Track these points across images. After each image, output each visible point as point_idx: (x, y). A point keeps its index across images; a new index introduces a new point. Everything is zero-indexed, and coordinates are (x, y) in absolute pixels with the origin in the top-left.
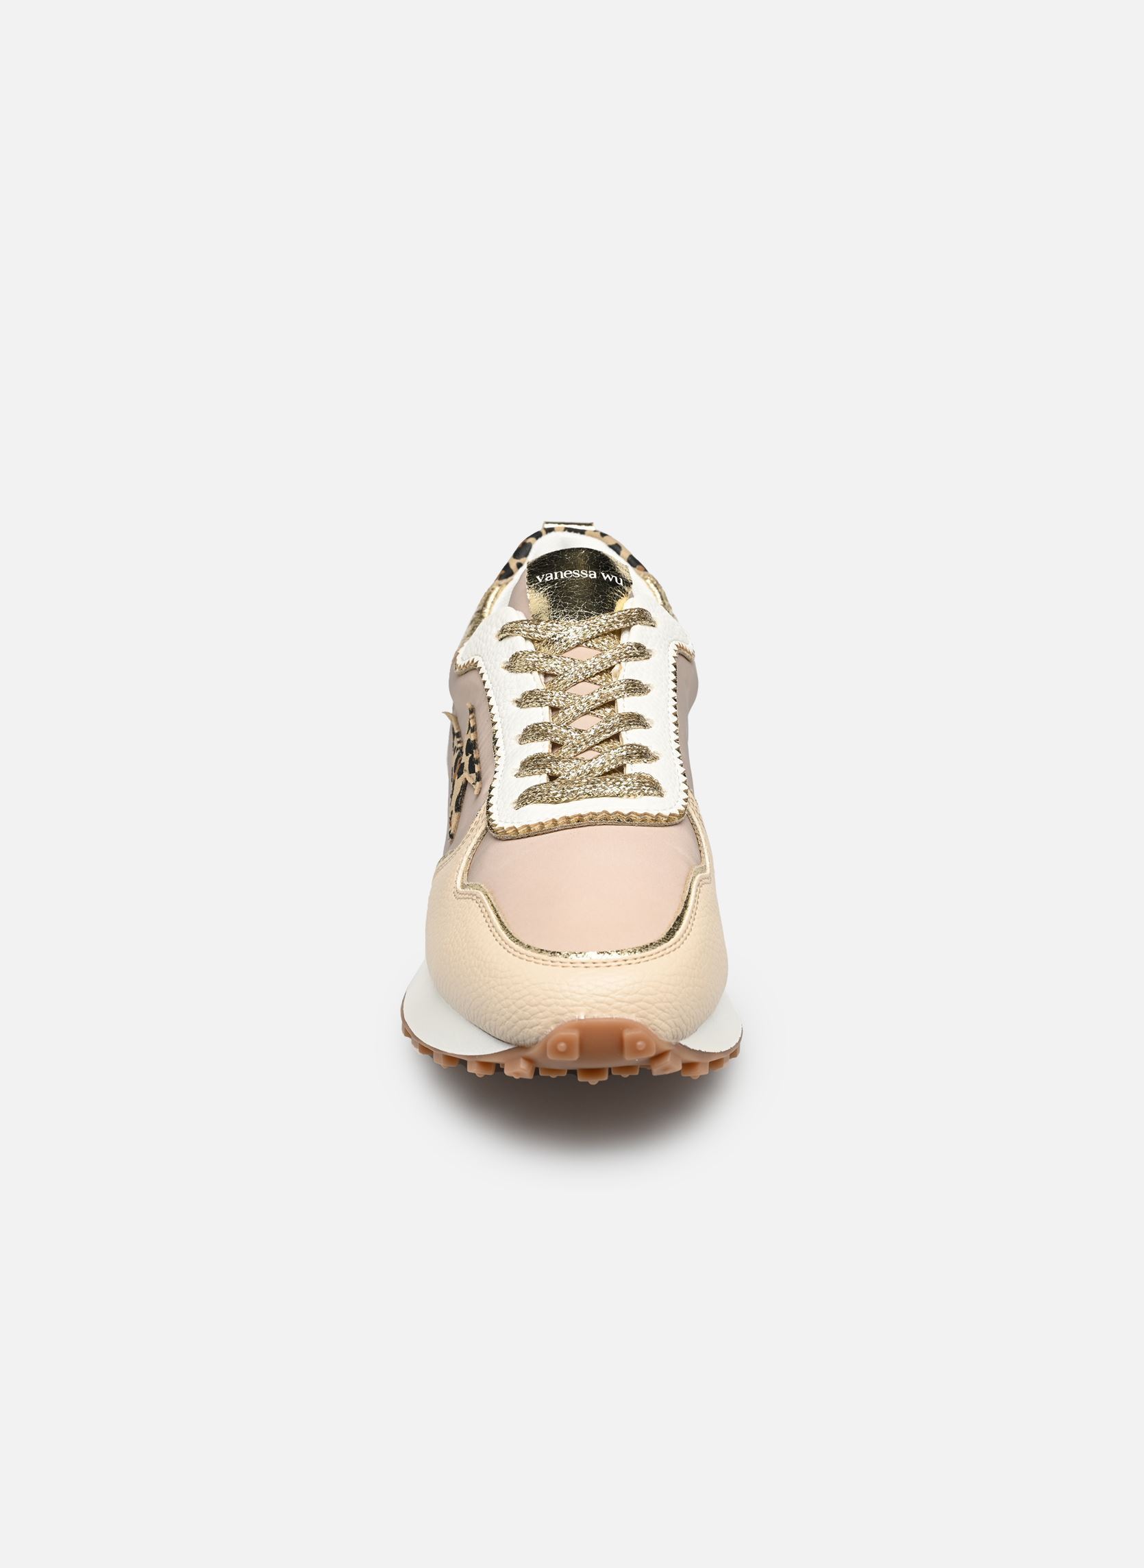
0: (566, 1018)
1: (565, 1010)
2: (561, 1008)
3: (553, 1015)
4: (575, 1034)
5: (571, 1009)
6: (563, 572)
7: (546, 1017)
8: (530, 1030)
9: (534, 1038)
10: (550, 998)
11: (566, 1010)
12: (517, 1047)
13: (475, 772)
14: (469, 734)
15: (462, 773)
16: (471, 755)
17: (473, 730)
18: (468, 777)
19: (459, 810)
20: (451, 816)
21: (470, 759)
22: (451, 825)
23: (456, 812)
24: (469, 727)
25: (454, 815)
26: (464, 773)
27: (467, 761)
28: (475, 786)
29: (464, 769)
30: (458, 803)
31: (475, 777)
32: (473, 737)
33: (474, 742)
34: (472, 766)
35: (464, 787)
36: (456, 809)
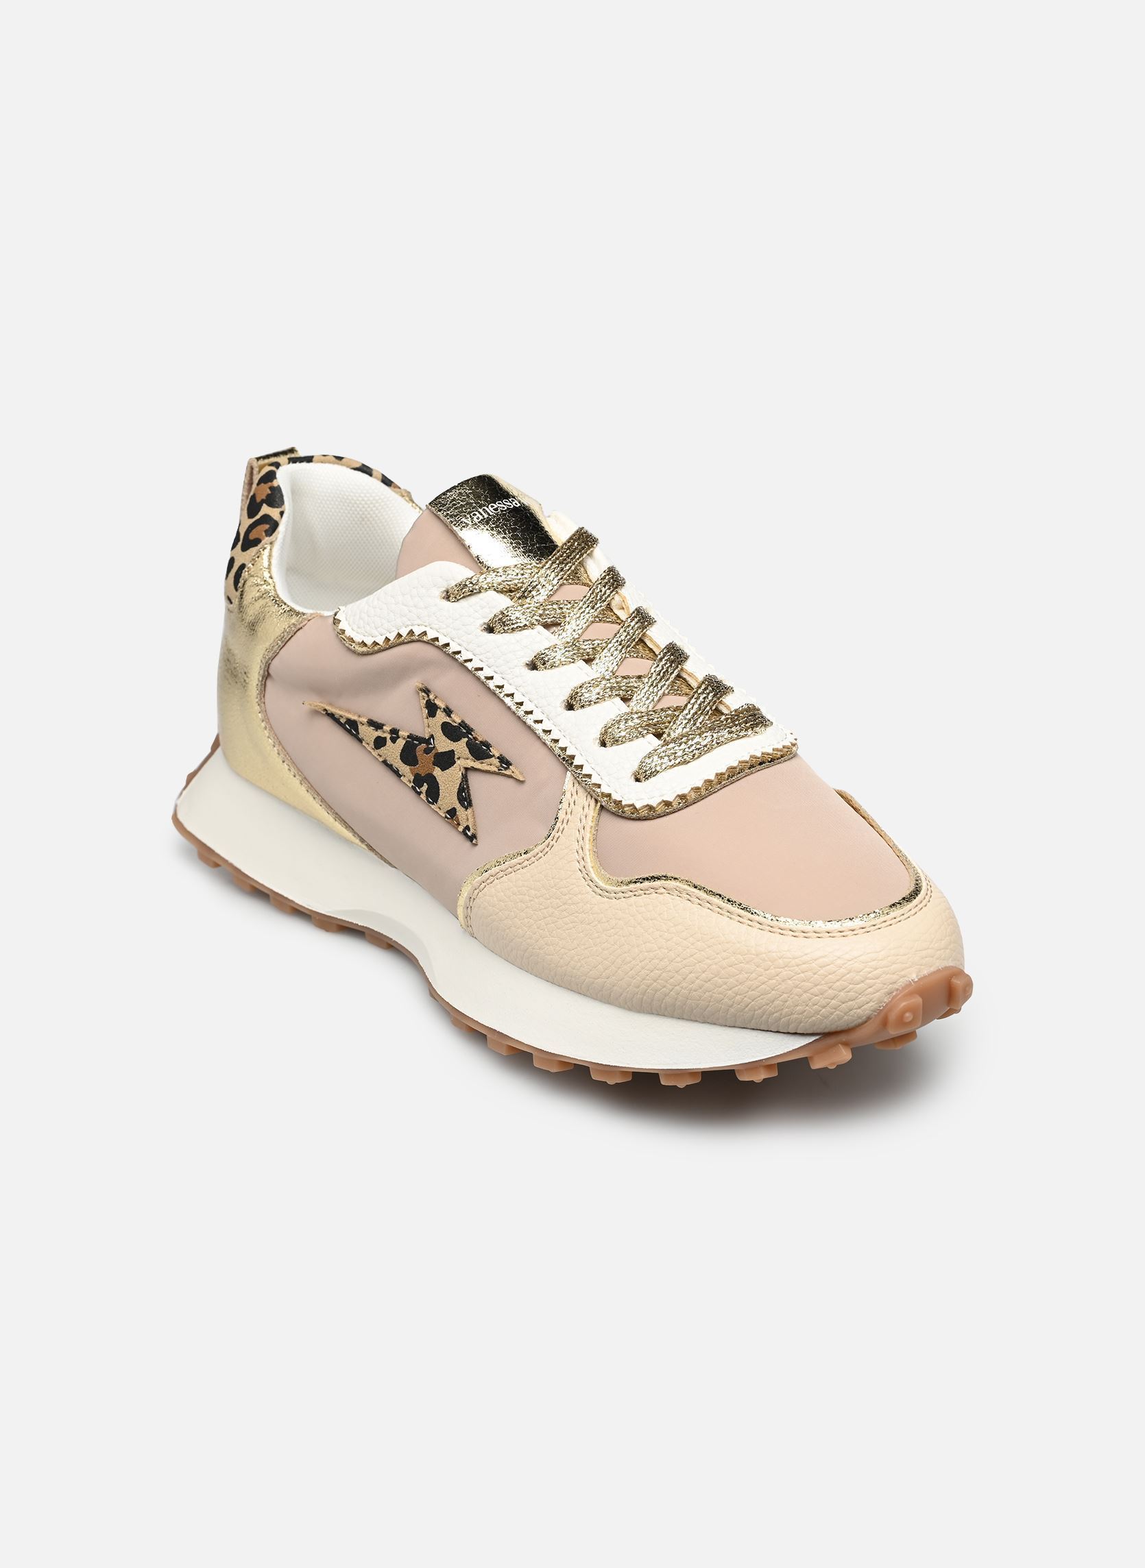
0: (901, 983)
1: (895, 977)
2: (891, 976)
3: (886, 986)
4: (918, 1000)
5: (903, 973)
6: (488, 507)
7: (878, 991)
8: (859, 1011)
9: (865, 1017)
10: (876, 969)
11: (898, 977)
12: (826, 1035)
13: (494, 756)
14: (441, 717)
15: (455, 762)
16: (466, 739)
17: (448, 712)
18: (477, 765)
19: (470, 804)
20: (452, 813)
21: (468, 744)
22: (459, 824)
23: (466, 808)
24: (432, 709)
25: (461, 812)
26: (458, 762)
27: (460, 747)
28: (508, 772)
29: (456, 757)
30: (464, 797)
31: (496, 762)
32: (456, 719)
33: (463, 724)
34: (480, 750)
35: (465, 778)
36: (463, 805)
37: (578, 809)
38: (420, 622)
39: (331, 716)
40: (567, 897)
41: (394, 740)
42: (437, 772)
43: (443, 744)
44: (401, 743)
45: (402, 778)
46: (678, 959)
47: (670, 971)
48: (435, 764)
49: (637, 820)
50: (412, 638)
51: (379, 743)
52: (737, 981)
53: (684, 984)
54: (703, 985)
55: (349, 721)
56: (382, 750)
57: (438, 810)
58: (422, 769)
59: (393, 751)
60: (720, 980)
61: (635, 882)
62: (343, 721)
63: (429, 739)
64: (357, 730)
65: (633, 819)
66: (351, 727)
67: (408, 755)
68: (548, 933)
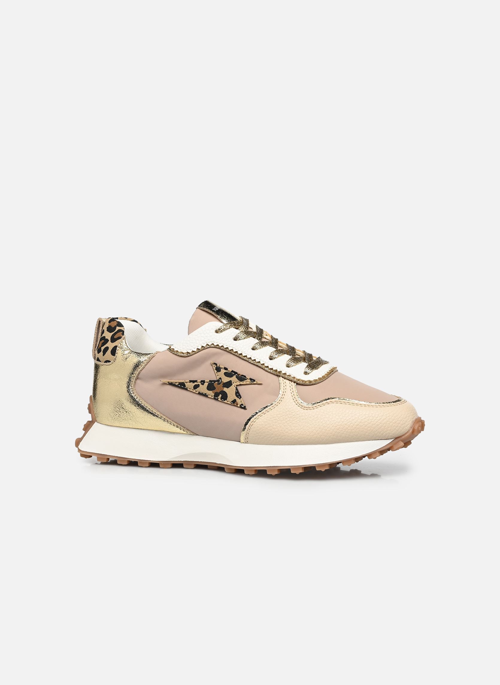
4: (420, 423)
7: (410, 421)
12: (396, 438)
13: (248, 379)
14: (223, 371)
15: (232, 384)
16: (235, 376)
17: (226, 369)
18: (241, 383)
19: (241, 397)
20: (234, 401)
21: (237, 377)
22: (237, 404)
23: (240, 399)
24: (218, 369)
25: (238, 400)
26: (233, 384)
27: (234, 379)
28: (255, 382)
29: (232, 382)
30: (238, 394)
31: (249, 380)
32: (230, 370)
33: (232, 371)
34: (242, 378)
35: (237, 389)
36: (238, 398)
37: (288, 387)
38: (209, 341)
39: (171, 384)
40: (294, 413)
41: (203, 384)
42: (225, 389)
43: (226, 379)
44: (206, 384)
45: (208, 396)
46: (345, 421)
47: (343, 425)
48: (223, 387)
49: (312, 385)
50: (209, 346)
51: (196, 387)
52: (368, 423)
53: (349, 428)
54: (356, 427)
55: (180, 384)
56: (198, 389)
57: (227, 402)
58: (217, 390)
59: (203, 389)
60: (362, 424)
61: (320, 402)
62: (177, 384)
63: (219, 380)
64: (185, 386)
65: (310, 385)
66: (182, 386)
67: (211, 387)
68: (289, 427)
